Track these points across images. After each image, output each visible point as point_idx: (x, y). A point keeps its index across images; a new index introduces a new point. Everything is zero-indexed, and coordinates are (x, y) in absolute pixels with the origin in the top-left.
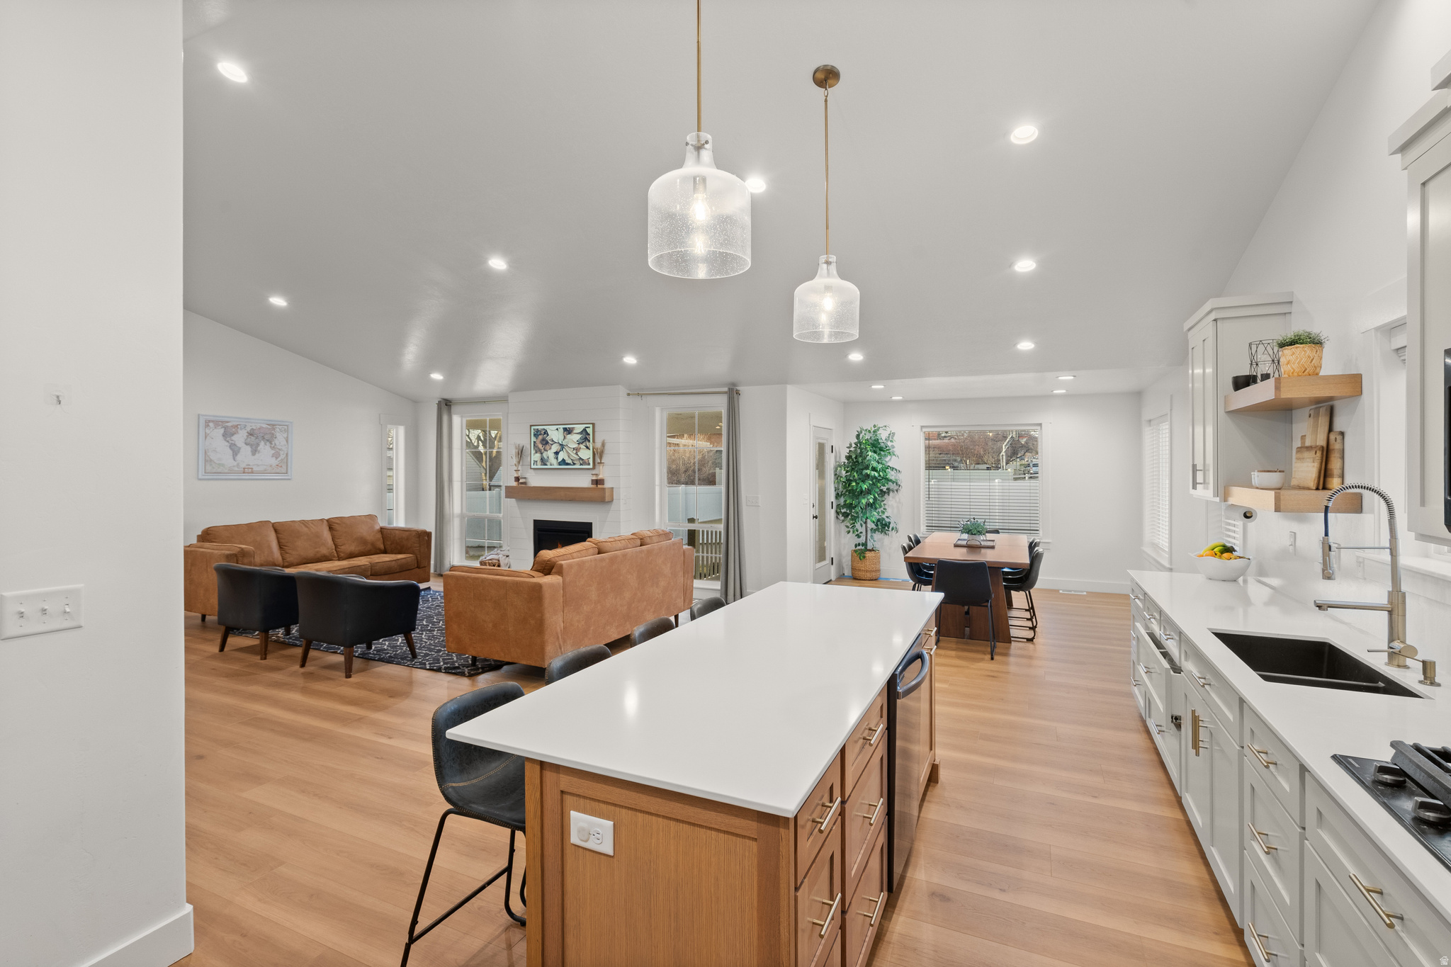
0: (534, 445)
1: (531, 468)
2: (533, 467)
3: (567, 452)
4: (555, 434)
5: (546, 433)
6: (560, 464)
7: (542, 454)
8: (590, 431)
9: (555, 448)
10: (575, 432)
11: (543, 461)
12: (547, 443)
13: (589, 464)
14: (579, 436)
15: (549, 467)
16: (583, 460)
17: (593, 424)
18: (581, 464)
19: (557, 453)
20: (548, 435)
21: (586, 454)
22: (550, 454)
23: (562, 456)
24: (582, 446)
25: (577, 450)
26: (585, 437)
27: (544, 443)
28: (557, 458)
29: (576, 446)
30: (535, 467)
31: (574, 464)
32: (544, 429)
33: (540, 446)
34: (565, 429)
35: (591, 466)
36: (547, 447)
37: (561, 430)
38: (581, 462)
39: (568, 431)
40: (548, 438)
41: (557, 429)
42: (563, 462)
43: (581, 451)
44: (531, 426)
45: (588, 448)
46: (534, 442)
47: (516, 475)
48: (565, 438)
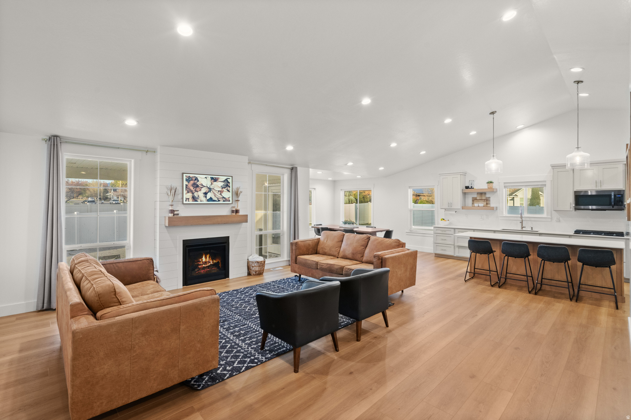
0: (186, 187)
1: (183, 204)
2: (185, 202)
3: (214, 193)
4: (204, 181)
5: (196, 179)
6: (208, 200)
7: (193, 193)
8: (230, 181)
9: (204, 190)
10: (219, 180)
11: (194, 199)
12: (198, 186)
13: (229, 201)
14: (222, 184)
15: (199, 202)
16: (225, 198)
17: (232, 177)
18: (224, 201)
19: (206, 194)
20: (198, 181)
21: (226, 195)
22: (200, 194)
23: (209, 195)
24: (224, 190)
25: (221, 192)
26: (227, 184)
27: (195, 186)
28: (206, 197)
29: (221, 189)
30: (187, 202)
31: (219, 201)
32: (195, 177)
33: (192, 188)
34: (212, 178)
35: (231, 202)
36: (198, 189)
37: (209, 179)
38: (224, 199)
39: (215, 180)
40: (198, 183)
41: (206, 178)
42: (211, 199)
43: (224, 192)
44: (183, 174)
45: (228, 191)
46: (186, 185)
47: (171, 208)
48: (212, 184)
